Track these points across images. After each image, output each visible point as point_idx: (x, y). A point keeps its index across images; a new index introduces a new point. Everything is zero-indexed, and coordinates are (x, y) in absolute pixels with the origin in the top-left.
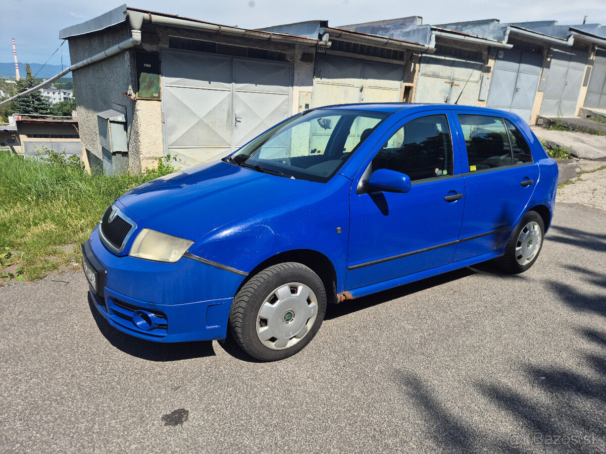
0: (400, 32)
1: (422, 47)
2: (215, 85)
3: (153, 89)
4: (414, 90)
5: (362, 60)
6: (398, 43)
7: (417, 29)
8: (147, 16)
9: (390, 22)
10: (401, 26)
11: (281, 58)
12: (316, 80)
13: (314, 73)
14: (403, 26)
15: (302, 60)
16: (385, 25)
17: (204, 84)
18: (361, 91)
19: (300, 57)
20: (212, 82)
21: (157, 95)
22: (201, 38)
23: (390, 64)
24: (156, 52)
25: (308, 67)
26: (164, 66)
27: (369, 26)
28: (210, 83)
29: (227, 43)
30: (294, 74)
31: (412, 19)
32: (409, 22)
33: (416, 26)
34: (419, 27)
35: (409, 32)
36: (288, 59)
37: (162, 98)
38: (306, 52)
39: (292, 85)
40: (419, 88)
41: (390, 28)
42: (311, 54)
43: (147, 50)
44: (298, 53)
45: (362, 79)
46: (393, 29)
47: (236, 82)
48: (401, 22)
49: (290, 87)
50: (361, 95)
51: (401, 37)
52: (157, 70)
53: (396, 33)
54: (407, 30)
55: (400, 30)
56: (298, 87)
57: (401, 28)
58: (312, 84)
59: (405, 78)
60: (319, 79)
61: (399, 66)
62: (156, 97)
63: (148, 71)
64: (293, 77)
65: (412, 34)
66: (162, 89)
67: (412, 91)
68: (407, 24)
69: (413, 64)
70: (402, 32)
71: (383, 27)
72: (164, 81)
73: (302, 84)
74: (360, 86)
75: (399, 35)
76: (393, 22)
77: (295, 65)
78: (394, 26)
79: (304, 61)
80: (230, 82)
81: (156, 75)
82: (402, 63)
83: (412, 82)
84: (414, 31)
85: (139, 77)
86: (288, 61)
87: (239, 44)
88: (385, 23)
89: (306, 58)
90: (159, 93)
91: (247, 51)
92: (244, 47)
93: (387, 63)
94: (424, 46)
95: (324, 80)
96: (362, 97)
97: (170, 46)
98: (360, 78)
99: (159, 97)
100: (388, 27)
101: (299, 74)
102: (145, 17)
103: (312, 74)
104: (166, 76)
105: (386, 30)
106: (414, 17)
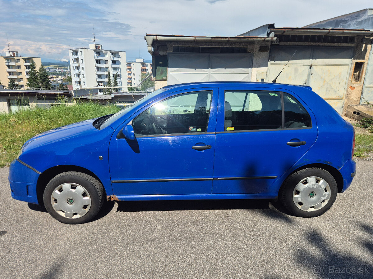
0: (356, 22)
1: (368, 32)
2: (198, 70)
3: (163, 75)
4: (365, 65)
5: (312, 46)
6: (342, 31)
7: (368, 18)
8: (155, 37)
9: (348, 16)
10: (356, 17)
11: (244, 51)
12: (270, 63)
13: (269, 58)
14: (358, 17)
15: (260, 50)
16: (345, 18)
17: (192, 70)
18: (310, 68)
19: (258, 49)
20: (196, 69)
21: (165, 78)
22: (191, 45)
23: (340, 46)
24: (166, 55)
25: (266, 55)
26: (169, 62)
27: (334, 20)
28: (195, 70)
29: (207, 46)
30: (253, 60)
31: (365, 11)
32: (362, 13)
33: (367, 16)
34: (370, 17)
35: (362, 21)
36: (249, 51)
37: (168, 80)
38: (263, 45)
39: (252, 67)
40: (371, 63)
41: (348, 20)
42: (267, 47)
43: (161, 55)
44: (257, 47)
45: (311, 60)
46: (350, 21)
47: (212, 68)
48: (356, 14)
49: (250, 69)
50: (310, 71)
51: (355, 26)
52: (166, 65)
53: (352, 23)
54: (360, 20)
55: (355, 20)
56: (256, 68)
57: (356, 19)
58: (267, 66)
59: (356, 56)
60: (273, 62)
61: (349, 48)
62: (164, 79)
63: (161, 65)
64: (253, 62)
65: (363, 22)
66: (168, 74)
67: (364, 66)
68: (360, 15)
69: (364, 45)
70: (357, 22)
71: (343, 19)
72: (169, 70)
73: (260, 66)
74: (310, 64)
75: (354, 24)
76: (350, 15)
77: (254, 54)
78: (352, 18)
79: (261, 51)
80: (208, 68)
81: (165, 67)
82: (353, 45)
83: (364, 58)
84: (365, 20)
85: (156, 69)
86: (249, 52)
87: (215, 45)
88: (345, 17)
89: (263, 48)
90: (166, 77)
91: (220, 49)
92: (218, 47)
93: (337, 46)
94: (369, 31)
95: (277, 62)
96: (311, 72)
97: (174, 51)
98: (310, 59)
99: (166, 78)
100: (347, 19)
101: (257, 60)
102: (154, 38)
103: (267, 59)
104: (170, 68)
105: (346, 21)
106: (366, 10)
